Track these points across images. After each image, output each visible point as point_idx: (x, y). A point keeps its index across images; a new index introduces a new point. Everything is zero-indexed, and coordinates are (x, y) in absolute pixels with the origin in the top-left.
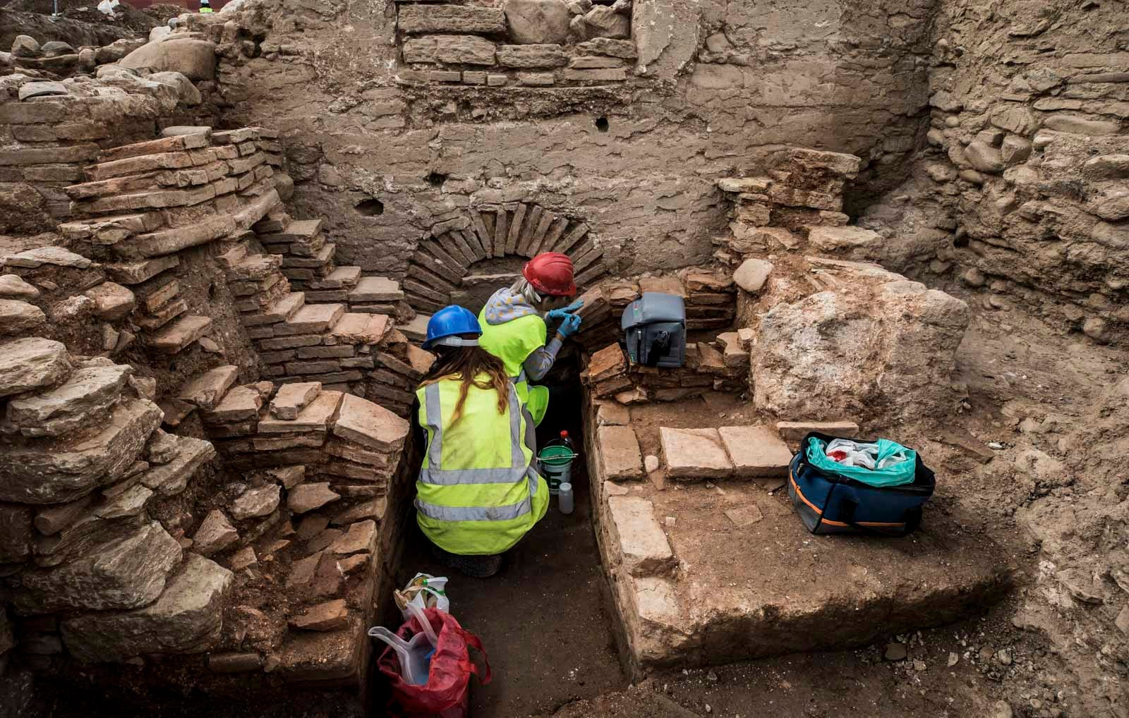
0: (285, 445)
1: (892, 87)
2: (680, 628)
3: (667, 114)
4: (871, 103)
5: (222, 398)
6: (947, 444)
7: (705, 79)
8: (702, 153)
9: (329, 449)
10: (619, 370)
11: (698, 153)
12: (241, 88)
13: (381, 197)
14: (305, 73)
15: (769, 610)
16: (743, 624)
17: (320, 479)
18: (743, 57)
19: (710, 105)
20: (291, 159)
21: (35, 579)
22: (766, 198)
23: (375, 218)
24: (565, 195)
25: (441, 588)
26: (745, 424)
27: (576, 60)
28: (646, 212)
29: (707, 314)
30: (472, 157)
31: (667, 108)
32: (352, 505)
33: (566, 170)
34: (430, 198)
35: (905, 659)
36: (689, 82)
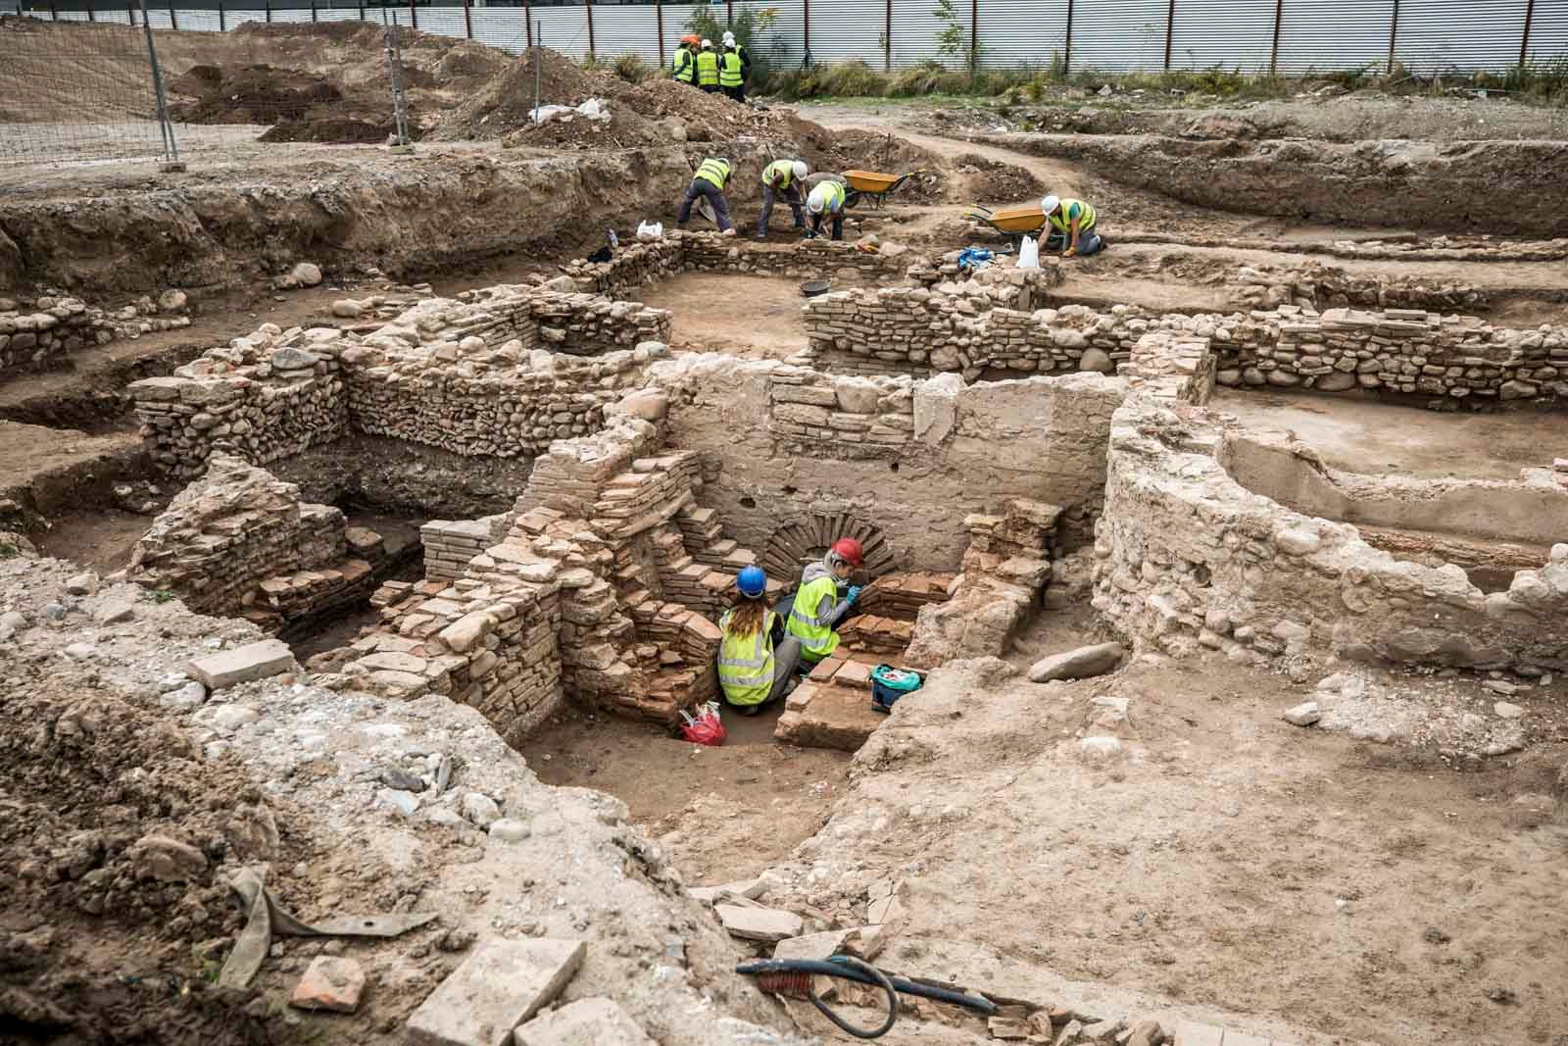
0: (663, 631)
3: (935, 467)
5: (639, 605)
7: (960, 446)
8: (960, 494)
9: (681, 637)
12: (680, 423)
13: (755, 498)
14: (717, 418)
17: (675, 650)
18: (985, 434)
19: (964, 463)
20: (703, 469)
22: (990, 532)
23: (750, 511)
24: (869, 512)
25: (717, 709)
27: (875, 428)
28: (922, 530)
30: (812, 479)
31: (935, 463)
32: (687, 664)
33: (870, 495)
34: (785, 502)
36: (949, 448)
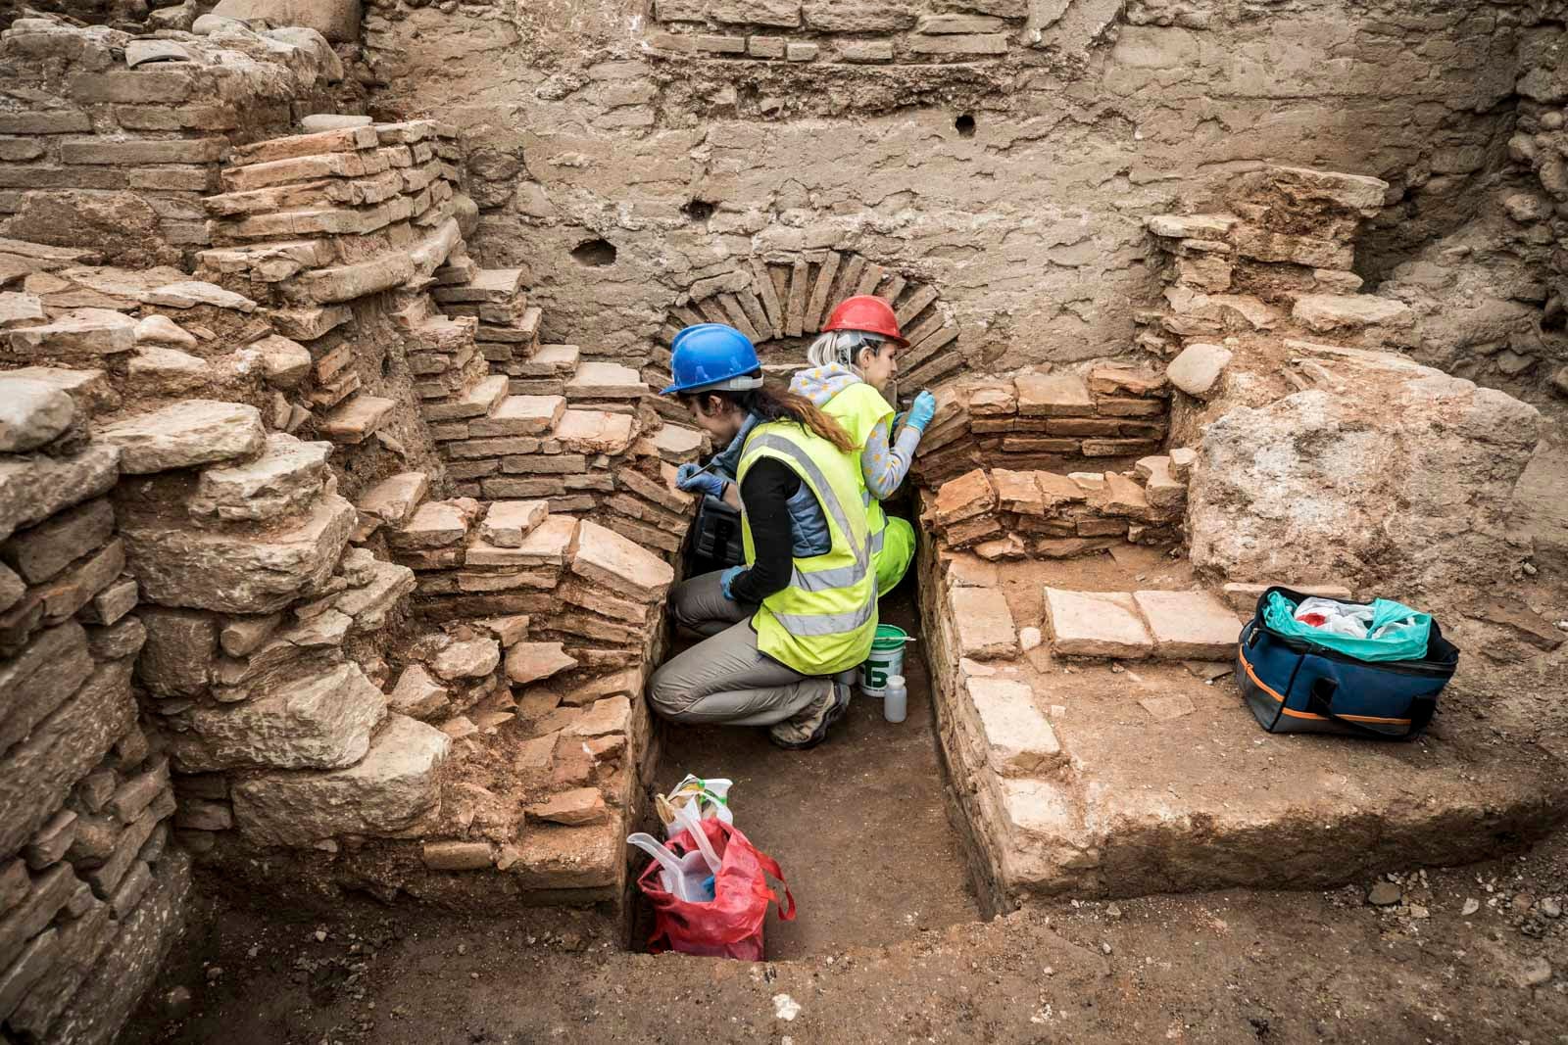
0: (503, 584)
1: (1452, 64)
2: (1069, 838)
3: (1071, 110)
4: (1413, 91)
5: (413, 515)
6: (1492, 622)
7: (1136, 53)
9: (564, 593)
10: (982, 506)
11: (1119, 174)
12: (399, 55)
13: (614, 237)
14: (501, 35)
15: (1199, 819)
16: (1160, 836)
17: (547, 636)
18: (1200, 14)
19: (1142, 94)
20: (473, 173)
21: (209, 718)
22: (1226, 247)
23: (603, 270)
24: (903, 239)
25: (722, 794)
26: (1176, 589)
27: (929, 20)
28: (1029, 268)
29: (1122, 431)
30: (758, 175)
31: (1071, 100)
32: (592, 678)
33: (905, 199)
34: (691, 239)
35: (1399, 903)
36: (1109, 57)
